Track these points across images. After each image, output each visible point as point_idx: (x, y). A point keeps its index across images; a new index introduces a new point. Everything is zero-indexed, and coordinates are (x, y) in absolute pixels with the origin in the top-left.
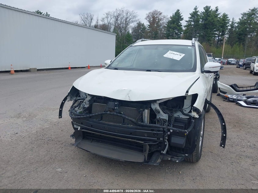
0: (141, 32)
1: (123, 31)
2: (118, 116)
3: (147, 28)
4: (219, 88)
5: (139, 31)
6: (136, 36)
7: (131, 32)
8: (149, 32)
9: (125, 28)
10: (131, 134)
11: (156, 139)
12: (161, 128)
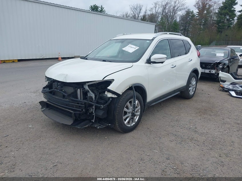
0: (189, 20)
1: (170, 20)
2: (59, 92)
3: (197, 15)
4: (220, 77)
5: (187, 18)
6: (184, 24)
7: (178, 20)
8: (198, 19)
9: (172, 17)
10: (67, 105)
11: (81, 110)
12: (83, 102)
